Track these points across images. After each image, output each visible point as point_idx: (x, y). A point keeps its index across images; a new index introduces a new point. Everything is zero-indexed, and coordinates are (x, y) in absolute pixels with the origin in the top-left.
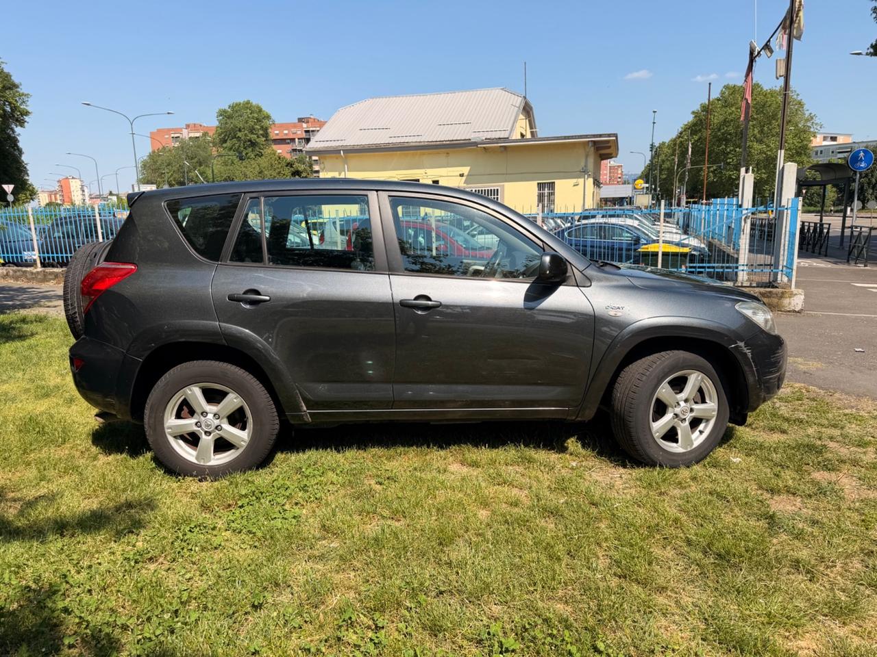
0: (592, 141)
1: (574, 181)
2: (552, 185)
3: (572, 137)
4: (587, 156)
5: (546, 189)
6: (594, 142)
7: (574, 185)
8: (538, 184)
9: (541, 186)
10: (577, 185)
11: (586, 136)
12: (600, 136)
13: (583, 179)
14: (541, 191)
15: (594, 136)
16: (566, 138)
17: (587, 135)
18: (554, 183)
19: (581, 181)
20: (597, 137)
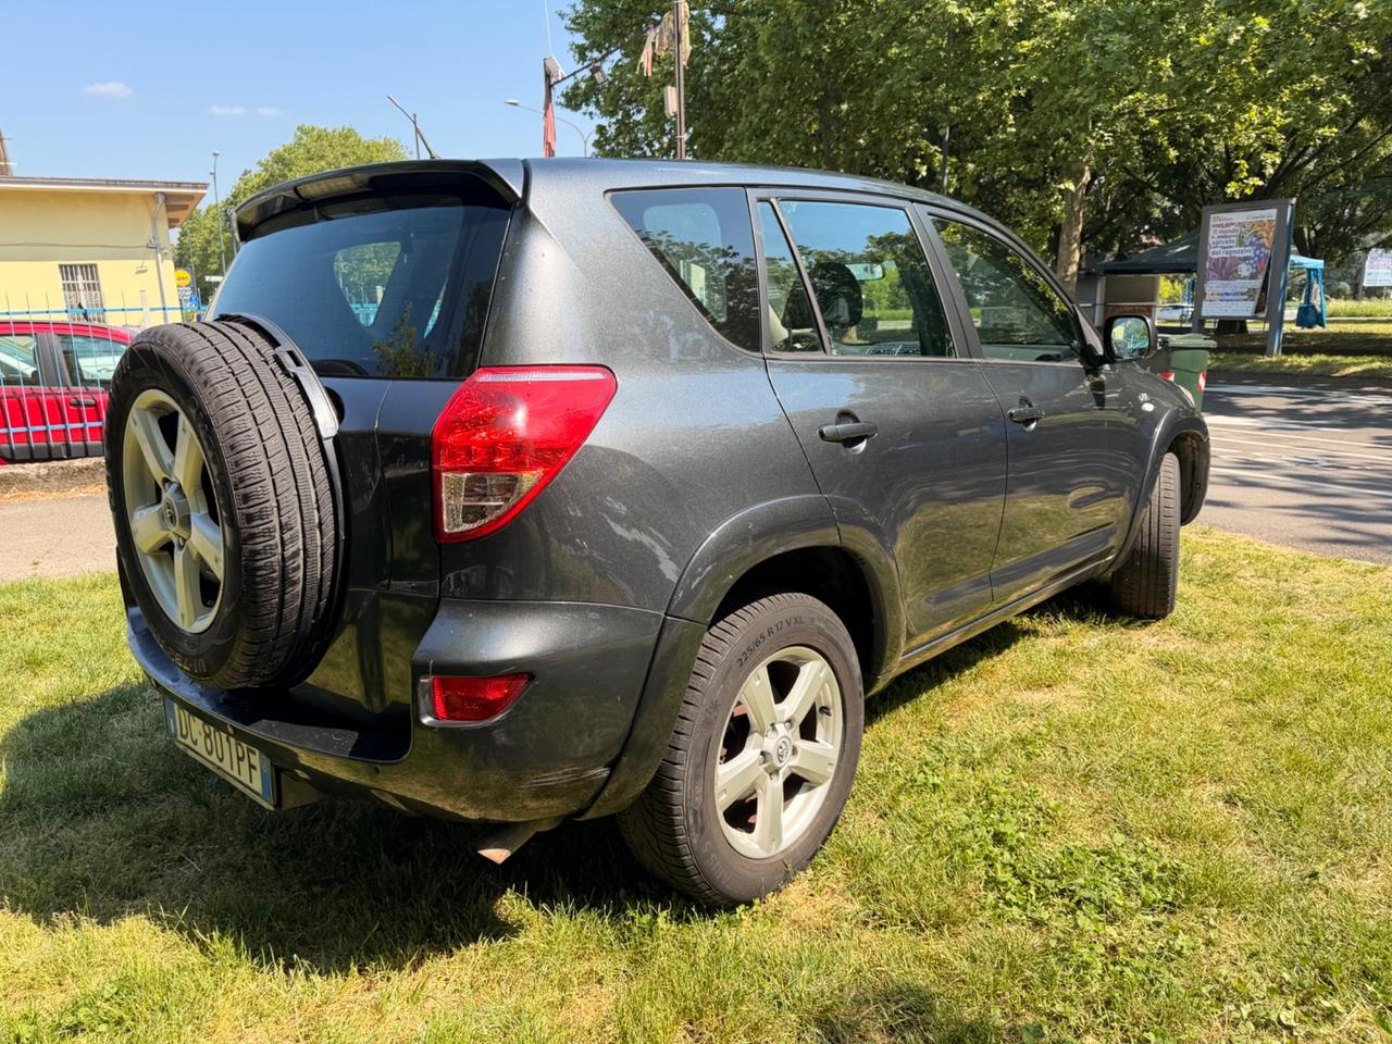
0: (162, 193)
1: (138, 263)
2: (90, 270)
3: (123, 183)
4: (154, 220)
5: (80, 277)
6: (167, 196)
7: (139, 272)
8: (61, 266)
9: (68, 271)
10: (145, 271)
11: (151, 184)
12: (179, 185)
13: (154, 262)
14: (70, 281)
15: (167, 184)
16: (108, 183)
17: (152, 182)
18: (96, 266)
19: (150, 264)
20: (172, 187)
